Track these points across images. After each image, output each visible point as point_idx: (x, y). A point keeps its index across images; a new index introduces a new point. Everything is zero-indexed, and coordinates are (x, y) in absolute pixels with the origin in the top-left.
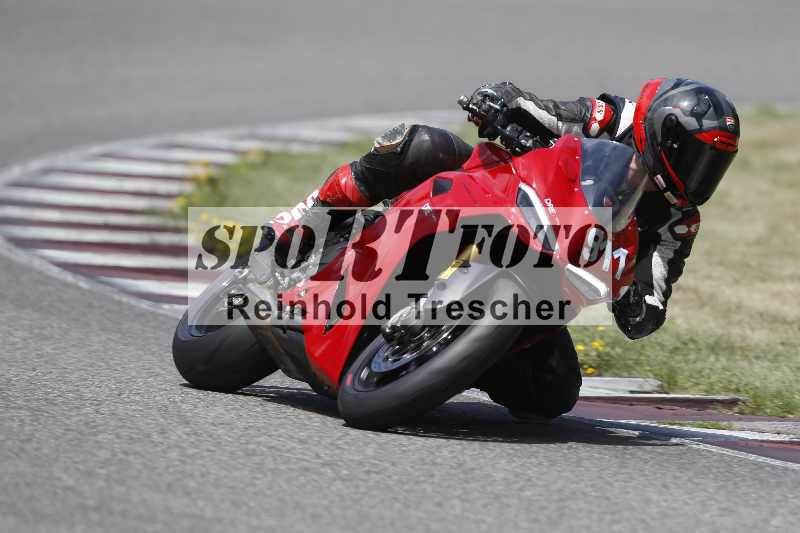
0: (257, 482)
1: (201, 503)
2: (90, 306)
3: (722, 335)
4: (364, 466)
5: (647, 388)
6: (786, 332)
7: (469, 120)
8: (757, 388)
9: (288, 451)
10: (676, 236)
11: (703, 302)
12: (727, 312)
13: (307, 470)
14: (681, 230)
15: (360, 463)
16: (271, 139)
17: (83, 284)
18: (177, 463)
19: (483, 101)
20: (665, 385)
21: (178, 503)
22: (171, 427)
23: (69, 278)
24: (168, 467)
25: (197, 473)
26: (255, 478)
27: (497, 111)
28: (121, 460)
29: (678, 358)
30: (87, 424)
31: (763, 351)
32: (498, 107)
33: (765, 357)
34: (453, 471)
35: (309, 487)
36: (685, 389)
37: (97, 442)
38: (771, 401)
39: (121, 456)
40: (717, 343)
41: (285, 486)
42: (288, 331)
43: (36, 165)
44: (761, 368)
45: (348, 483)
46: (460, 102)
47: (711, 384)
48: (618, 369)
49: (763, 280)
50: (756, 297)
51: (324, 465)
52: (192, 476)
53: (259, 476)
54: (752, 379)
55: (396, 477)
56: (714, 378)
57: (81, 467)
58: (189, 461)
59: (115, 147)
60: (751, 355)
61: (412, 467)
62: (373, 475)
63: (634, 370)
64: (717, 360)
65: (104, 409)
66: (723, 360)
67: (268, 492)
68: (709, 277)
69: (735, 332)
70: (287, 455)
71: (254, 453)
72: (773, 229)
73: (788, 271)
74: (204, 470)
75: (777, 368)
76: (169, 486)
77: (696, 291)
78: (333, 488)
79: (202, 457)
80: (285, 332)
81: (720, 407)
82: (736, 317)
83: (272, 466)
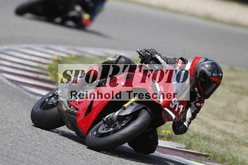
0: (57, 156)
1: (39, 159)
2: (15, 93)
3: (207, 135)
4: (91, 156)
5: (182, 147)
6: (227, 137)
7: (140, 57)
8: (215, 153)
9: (68, 148)
10: (196, 106)
11: (203, 123)
12: (210, 128)
13: (73, 155)
14: (198, 104)
15: (90, 155)
16: (79, 51)
17: (14, 86)
18: (33, 146)
19: (145, 52)
20: (188, 147)
21: (32, 158)
22: (33, 134)
23: (10, 83)
24: (30, 147)
25: (39, 150)
26: (57, 155)
27: (149, 55)
28: (16, 142)
29: (193, 139)
30: (7, 129)
31: (219, 142)
32: (149, 54)
33: (220, 144)
34: (118, 163)
35: (73, 160)
36: (193, 149)
37: (10, 135)
38: (219, 157)
39: (16, 141)
40: (206, 137)
41: (66, 159)
42: (72, 115)
43: (5, 47)
44: (218, 147)
45: (85, 161)
46: (137, 51)
47: (202, 149)
48: (174, 140)
49: (223, 120)
50: (220, 125)
51: (78, 154)
52: (37, 151)
53: (58, 154)
54: (214, 150)
55: (100, 161)
56: (203, 147)
57: (4, 142)
58: (37, 146)
59: (31, 46)
60: (215, 142)
61: (106, 159)
62: (94, 160)
63: (179, 141)
64: (205, 142)
65: (14, 126)
66: (206, 142)
67: (60, 160)
68: (206, 116)
69: (212, 134)
70: (68, 149)
71: (58, 147)
72: (228, 105)
73: (230, 118)
74: (41, 149)
75: (223, 148)
76: (30, 152)
77: (202, 120)
78: (80, 162)
79: (42, 146)
80: (70, 115)
81: (203, 156)
82: (213, 130)
83: (63, 152)
